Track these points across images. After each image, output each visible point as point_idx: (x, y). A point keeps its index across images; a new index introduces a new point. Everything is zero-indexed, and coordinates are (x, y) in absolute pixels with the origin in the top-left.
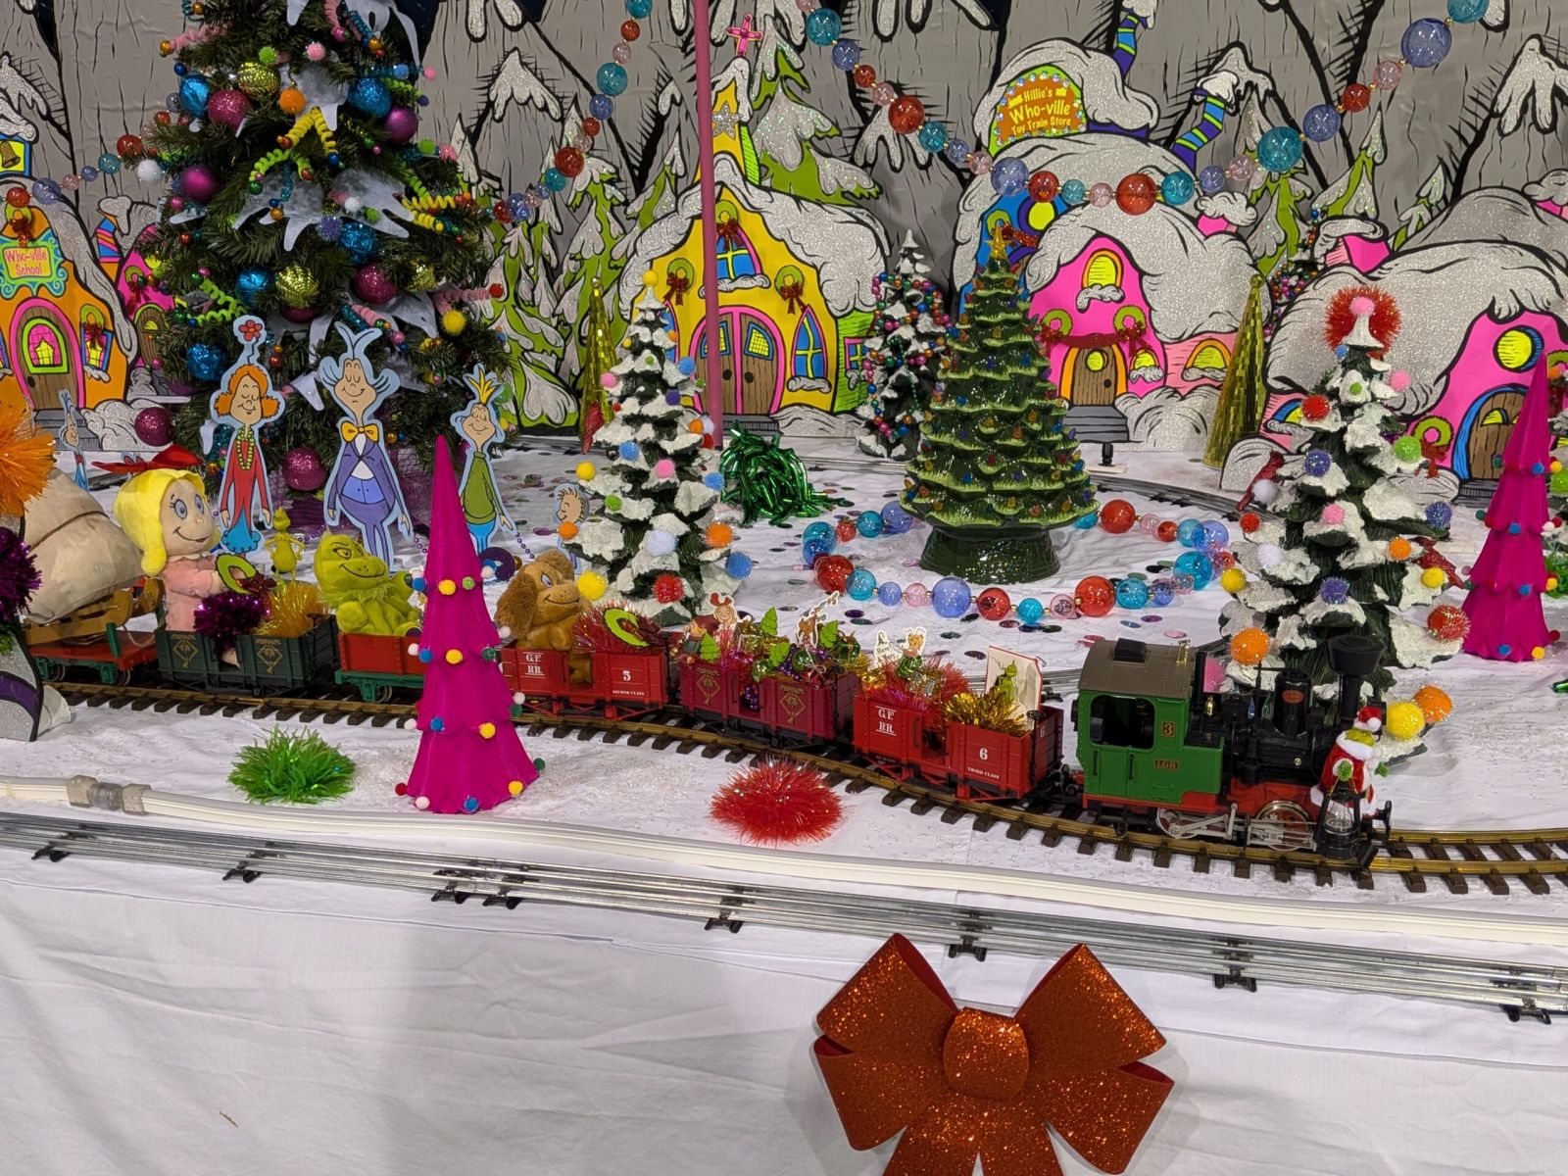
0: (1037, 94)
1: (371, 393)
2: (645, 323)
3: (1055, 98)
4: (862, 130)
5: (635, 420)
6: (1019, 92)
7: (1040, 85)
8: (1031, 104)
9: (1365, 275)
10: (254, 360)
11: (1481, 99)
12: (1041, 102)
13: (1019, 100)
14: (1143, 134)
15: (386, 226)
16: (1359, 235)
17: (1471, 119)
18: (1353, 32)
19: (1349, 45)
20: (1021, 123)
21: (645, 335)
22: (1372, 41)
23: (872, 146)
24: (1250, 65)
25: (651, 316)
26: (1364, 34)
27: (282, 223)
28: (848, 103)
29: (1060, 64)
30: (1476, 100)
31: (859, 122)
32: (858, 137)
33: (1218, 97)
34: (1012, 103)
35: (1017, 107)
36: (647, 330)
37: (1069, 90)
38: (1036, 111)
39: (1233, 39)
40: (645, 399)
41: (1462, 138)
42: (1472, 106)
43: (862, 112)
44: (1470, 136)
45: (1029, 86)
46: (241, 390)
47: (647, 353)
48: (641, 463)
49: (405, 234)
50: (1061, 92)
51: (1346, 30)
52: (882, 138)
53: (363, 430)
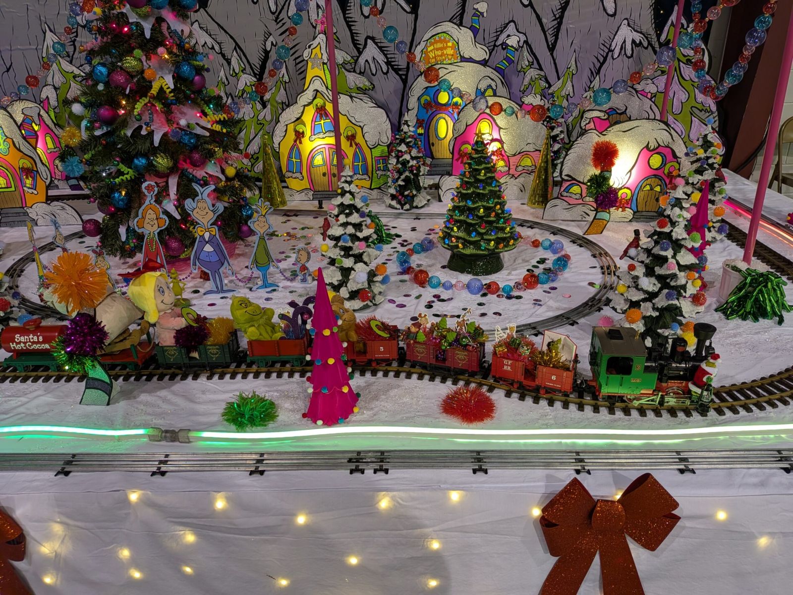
0: (439, 45)
1: (211, 214)
2: (346, 182)
3: (447, 47)
4: (358, 57)
5: (345, 225)
6: (432, 44)
7: (440, 41)
8: (437, 49)
9: (601, 133)
10: (152, 202)
11: (606, 44)
12: (441, 49)
13: (432, 48)
14: (483, 62)
15: (199, 131)
16: (599, 117)
17: (602, 52)
18: (557, 16)
19: (556, 22)
20: (433, 58)
21: (347, 187)
22: (564, 20)
23: (363, 64)
24: (517, 30)
25: (349, 179)
26: (562, 17)
27: (151, 134)
29: (449, 33)
30: (603, 45)
31: (356, 53)
32: (356, 61)
33: (512, 47)
34: (429, 49)
35: (431, 51)
36: (347, 185)
37: (453, 43)
38: (439, 53)
39: (511, 19)
40: (348, 215)
41: (598, 60)
42: (602, 47)
43: (358, 49)
44: (601, 59)
45: (436, 42)
46: (148, 216)
47: (348, 195)
48: (350, 244)
49: (208, 134)
50: (450, 44)
51: (555, 16)
52: (367, 61)
53: (207, 230)
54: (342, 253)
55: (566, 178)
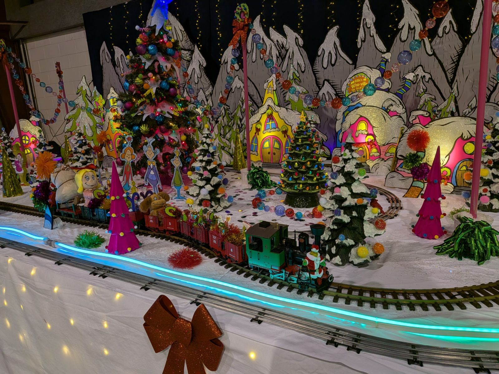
0: (358, 80)
1: (153, 154)
2: (204, 137)
3: (363, 81)
4: (319, 92)
5: (201, 161)
6: (353, 80)
7: (359, 78)
8: (357, 83)
9: (424, 126)
10: (130, 146)
11: (495, 78)
12: (359, 83)
13: (353, 82)
14: (387, 90)
15: (167, 115)
16: (422, 115)
17: (492, 84)
18: (455, 60)
19: (454, 64)
20: (354, 88)
21: (204, 140)
22: (461, 63)
24: (424, 71)
25: (206, 135)
26: (458, 61)
27: (143, 115)
28: (315, 85)
29: (365, 73)
30: (493, 78)
32: (318, 94)
33: (409, 80)
34: (352, 83)
35: (353, 84)
37: (367, 79)
38: (358, 85)
39: (419, 64)
40: (204, 156)
41: (489, 90)
42: (492, 80)
44: (492, 89)
45: (356, 79)
47: (205, 145)
48: (201, 172)
49: (171, 117)
50: (365, 80)
51: (453, 60)
52: (324, 94)
53: (152, 163)
54: (200, 178)
55: (400, 157)
